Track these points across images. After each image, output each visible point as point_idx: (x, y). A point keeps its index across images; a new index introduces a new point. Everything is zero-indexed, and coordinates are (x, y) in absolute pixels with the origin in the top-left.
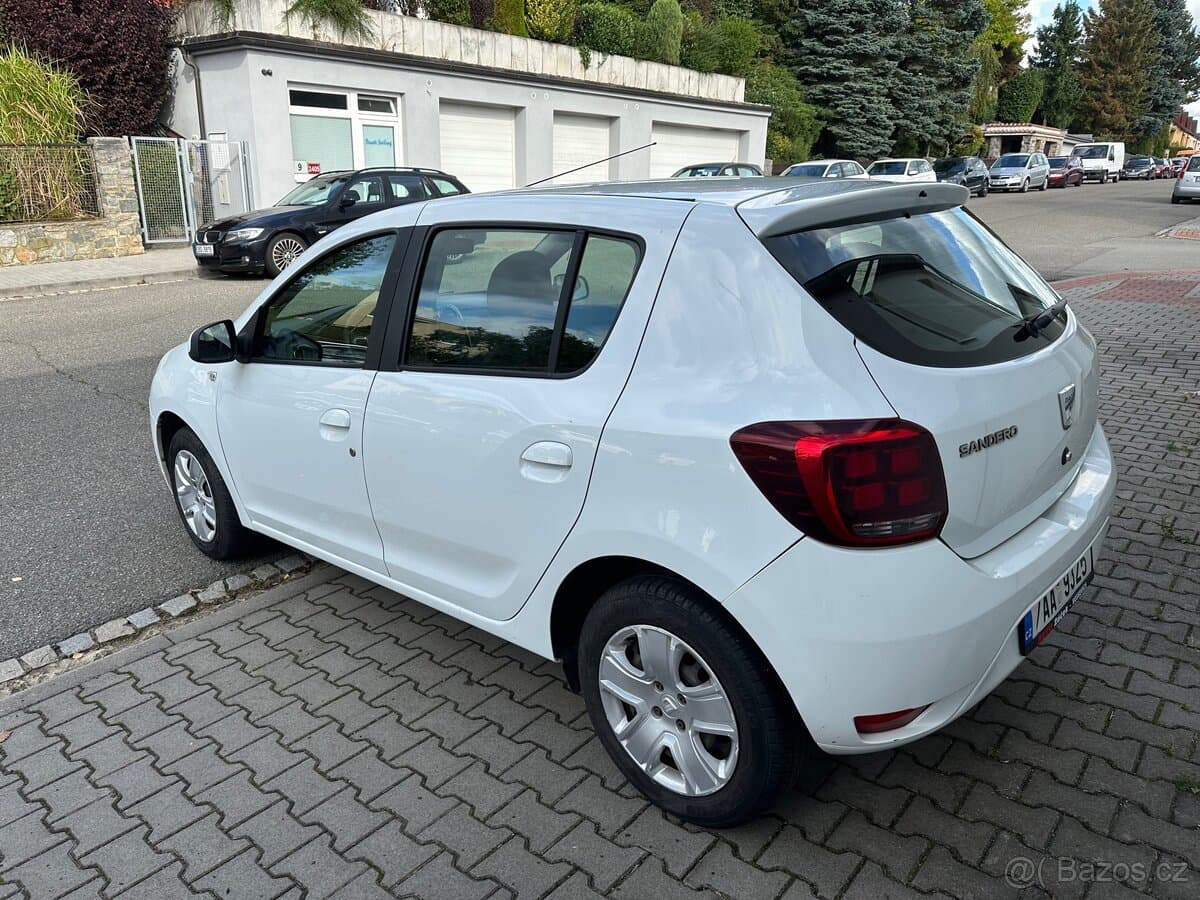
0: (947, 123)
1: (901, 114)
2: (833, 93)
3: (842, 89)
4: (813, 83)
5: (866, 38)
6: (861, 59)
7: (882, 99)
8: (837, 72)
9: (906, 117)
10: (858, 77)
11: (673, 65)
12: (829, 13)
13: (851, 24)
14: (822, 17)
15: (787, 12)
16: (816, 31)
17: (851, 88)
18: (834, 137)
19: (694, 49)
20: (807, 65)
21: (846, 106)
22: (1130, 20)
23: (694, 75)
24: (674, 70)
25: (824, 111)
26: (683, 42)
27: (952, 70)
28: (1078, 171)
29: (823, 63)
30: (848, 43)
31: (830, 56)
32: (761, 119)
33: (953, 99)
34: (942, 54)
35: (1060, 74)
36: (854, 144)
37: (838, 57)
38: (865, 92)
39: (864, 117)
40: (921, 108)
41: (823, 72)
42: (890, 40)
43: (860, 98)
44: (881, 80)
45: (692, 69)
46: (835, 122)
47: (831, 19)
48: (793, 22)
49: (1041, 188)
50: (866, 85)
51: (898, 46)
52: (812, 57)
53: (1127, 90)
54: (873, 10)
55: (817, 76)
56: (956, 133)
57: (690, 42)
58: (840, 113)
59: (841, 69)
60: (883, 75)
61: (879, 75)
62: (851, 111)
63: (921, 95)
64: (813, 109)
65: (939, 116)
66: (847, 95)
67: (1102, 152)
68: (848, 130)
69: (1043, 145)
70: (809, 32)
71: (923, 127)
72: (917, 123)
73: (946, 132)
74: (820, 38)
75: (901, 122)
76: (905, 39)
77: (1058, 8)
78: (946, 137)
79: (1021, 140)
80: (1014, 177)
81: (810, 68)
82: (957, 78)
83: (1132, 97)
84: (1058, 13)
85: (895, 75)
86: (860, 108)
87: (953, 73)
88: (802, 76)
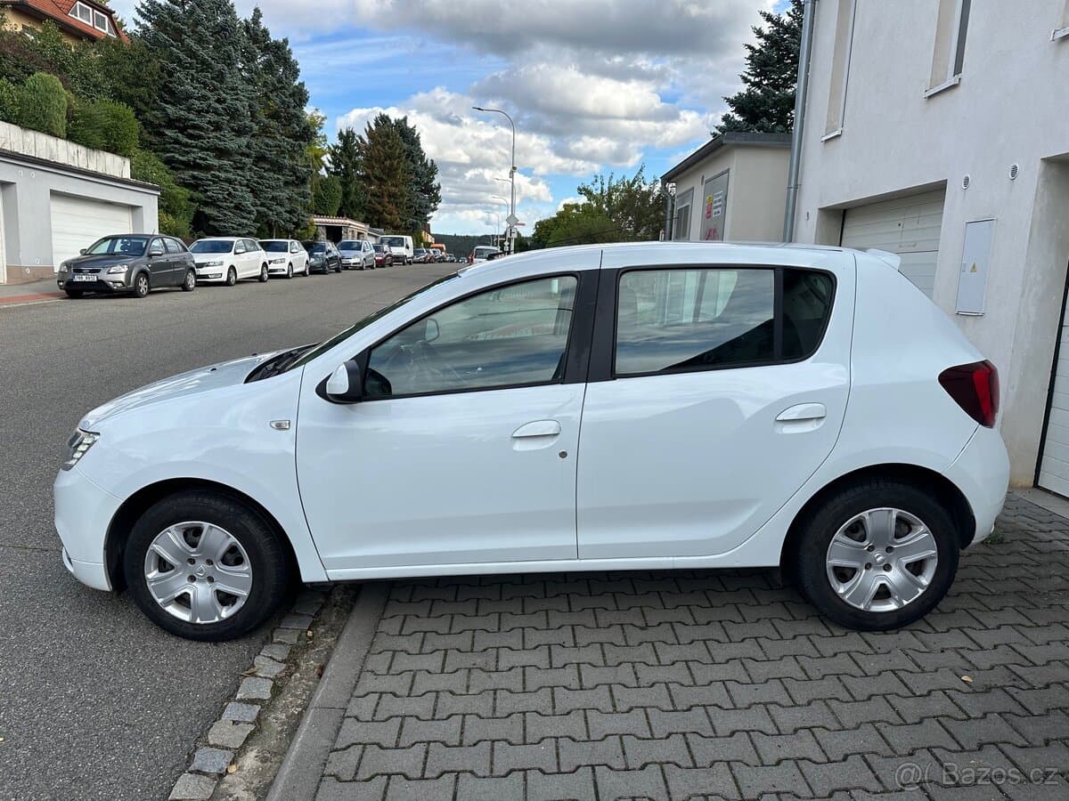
0: (295, 212)
1: (259, 203)
2: (201, 180)
3: (210, 177)
4: (180, 169)
5: (224, 136)
6: (222, 153)
7: (244, 188)
8: (201, 162)
9: (262, 205)
10: (220, 168)
11: (59, 137)
12: (189, 110)
13: (209, 122)
14: (182, 113)
15: (147, 104)
16: (177, 124)
17: (218, 177)
18: (208, 218)
19: (79, 125)
20: (172, 152)
21: (214, 191)
22: (390, 148)
23: (82, 150)
24: (62, 143)
25: (196, 195)
26: (67, 117)
27: (293, 170)
28: (390, 255)
29: (188, 153)
30: (209, 138)
31: (193, 147)
32: (152, 197)
33: (297, 194)
34: (285, 158)
35: (351, 182)
36: (226, 225)
37: (202, 149)
38: (229, 181)
39: (232, 202)
40: (273, 198)
41: (189, 161)
42: (244, 140)
43: (226, 185)
44: (240, 172)
45: (79, 144)
46: (206, 204)
47: (191, 116)
48: (154, 113)
49: (372, 267)
50: (230, 176)
51: (248, 146)
52: (177, 146)
53: (395, 198)
54: (228, 114)
55: (182, 162)
56: (302, 221)
57: (75, 119)
58: (210, 197)
59: (206, 159)
60: (242, 169)
61: (238, 168)
62: (220, 196)
63: (273, 188)
64: (186, 192)
65: (288, 207)
66: (214, 182)
67: (401, 243)
68: (219, 212)
69: (356, 234)
70: (171, 123)
71: (277, 214)
72: (271, 210)
73: (295, 220)
74: (182, 131)
75: (259, 208)
76: (253, 141)
77: (341, 132)
78: (294, 223)
79: (341, 230)
80: (354, 258)
81: (177, 156)
82: (298, 178)
83: (401, 203)
84: (341, 136)
85: (250, 169)
86: (227, 195)
87: (295, 173)
88: (168, 162)
